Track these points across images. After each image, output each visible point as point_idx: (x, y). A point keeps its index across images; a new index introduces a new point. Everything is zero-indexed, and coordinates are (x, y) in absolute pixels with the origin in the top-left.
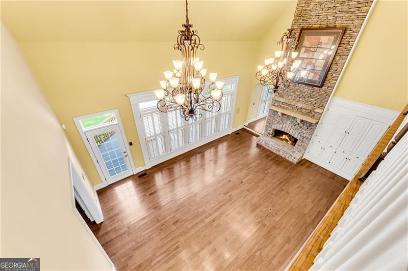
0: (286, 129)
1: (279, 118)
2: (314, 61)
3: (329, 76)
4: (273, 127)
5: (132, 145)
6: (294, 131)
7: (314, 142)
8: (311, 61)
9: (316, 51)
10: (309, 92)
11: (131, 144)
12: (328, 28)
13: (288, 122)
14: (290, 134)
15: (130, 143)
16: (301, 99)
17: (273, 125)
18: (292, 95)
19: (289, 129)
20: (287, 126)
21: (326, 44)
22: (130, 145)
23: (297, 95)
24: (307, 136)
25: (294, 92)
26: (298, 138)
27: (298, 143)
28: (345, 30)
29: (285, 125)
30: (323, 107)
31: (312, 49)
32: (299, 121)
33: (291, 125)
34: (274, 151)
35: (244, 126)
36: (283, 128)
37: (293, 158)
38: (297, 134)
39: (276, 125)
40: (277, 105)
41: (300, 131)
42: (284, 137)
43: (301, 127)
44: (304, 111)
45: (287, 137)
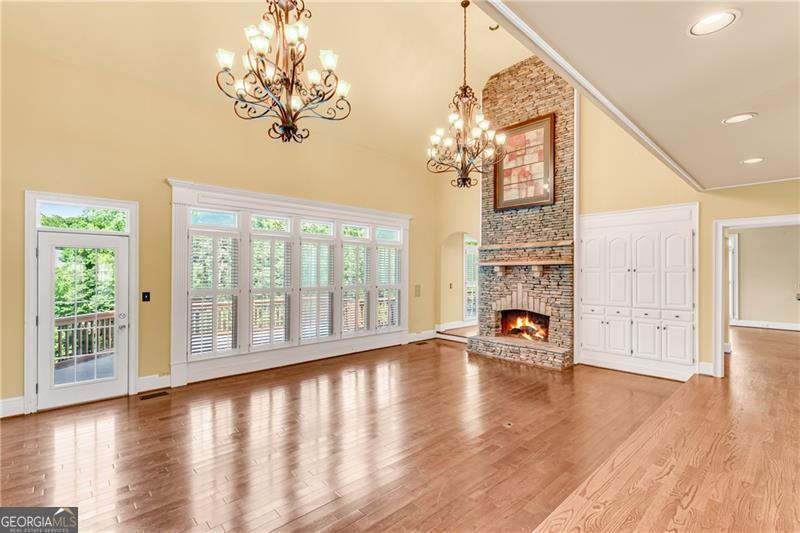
0: (520, 302)
1: (501, 284)
2: (527, 168)
3: (558, 182)
4: (494, 308)
5: (148, 299)
6: (537, 301)
7: (584, 316)
8: (523, 170)
9: (525, 154)
10: (538, 218)
11: (146, 297)
12: (529, 121)
13: (520, 286)
14: (531, 310)
15: (144, 294)
16: (528, 236)
17: (494, 304)
18: (511, 234)
19: (525, 299)
20: (520, 294)
21: (535, 140)
22: (144, 300)
23: (519, 230)
24: (563, 301)
25: (513, 227)
26: (548, 314)
27: (551, 324)
28: (554, 117)
29: (514, 294)
30: (569, 235)
31: (519, 153)
32: (537, 275)
33: (527, 289)
34: (507, 358)
35: (438, 332)
36: (514, 303)
37: (551, 359)
38: (543, 304)
39: (498, 302)
40: (490, 260)
41: (546, 295)
42: (520, 323)
43: (546, 287)
44: (540, 253)
45: (527, 320)
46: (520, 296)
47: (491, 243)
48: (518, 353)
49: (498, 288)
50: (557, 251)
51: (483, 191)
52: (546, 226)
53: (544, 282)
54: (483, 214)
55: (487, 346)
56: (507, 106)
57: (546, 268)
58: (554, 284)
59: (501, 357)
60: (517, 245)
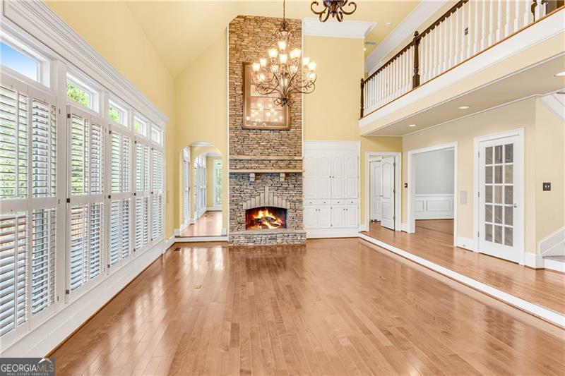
0: (267, 201)
1: (251, 188)
3: (292, 115)
4: (244, 208)
6: (280, 199)
7: (305, 207)
10: (277, 139)
13: (267, 188)
14: (276, 206)
16: (270, 151)
17: (245, 204)
18: (256, 149)
19: (271, 198)
20: (267, 195)
23: (263, 145)
24: (297, 198)
25: (258, 143)
26: (287, 207)
29: (262, 195)
30: (300, 153)
32: (282, 180)
33: (273, 191)
34: (267, 244)
35: (176, 237)
36: (262, 202)
37: (299, 238)
38: (284, 201)
39: (249, 202)
40: (240, 168)
41: (286, 194)
42: (261, 215)
43: (286, 188)
44: (282, 164)
45: (267, 212)
46: (268, 197)
47: (239, 154)
48: (275, 239)
49: (249, 191)
50: (293, 163)
51: (230, 109)
52: (283, 145)
53: (285, 185)
54: (230, 129)
55: (248, 238)
56: (252, 46)
57: (287, 174)
58: (291, 186)
59: (262, 244)
60: (263, 158)
